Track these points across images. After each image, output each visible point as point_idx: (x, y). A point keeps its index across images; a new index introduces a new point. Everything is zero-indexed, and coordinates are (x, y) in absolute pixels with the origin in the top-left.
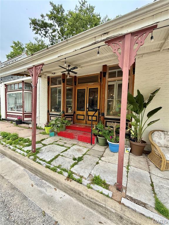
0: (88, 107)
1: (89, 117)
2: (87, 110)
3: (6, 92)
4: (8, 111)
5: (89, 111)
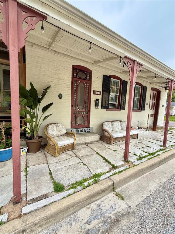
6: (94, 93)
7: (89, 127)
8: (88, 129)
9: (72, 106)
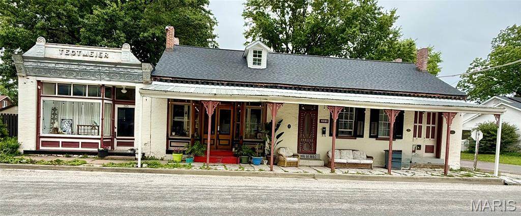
0: (218, 130)
1: (221, 141)
2: (218, 133)
3: (39, 97)
4: (42, 134)
5: (220, 134)
6: (320, 122)
7: (315, 153)
8: (314, 155)
9: (299, 134)
